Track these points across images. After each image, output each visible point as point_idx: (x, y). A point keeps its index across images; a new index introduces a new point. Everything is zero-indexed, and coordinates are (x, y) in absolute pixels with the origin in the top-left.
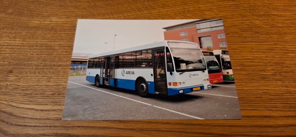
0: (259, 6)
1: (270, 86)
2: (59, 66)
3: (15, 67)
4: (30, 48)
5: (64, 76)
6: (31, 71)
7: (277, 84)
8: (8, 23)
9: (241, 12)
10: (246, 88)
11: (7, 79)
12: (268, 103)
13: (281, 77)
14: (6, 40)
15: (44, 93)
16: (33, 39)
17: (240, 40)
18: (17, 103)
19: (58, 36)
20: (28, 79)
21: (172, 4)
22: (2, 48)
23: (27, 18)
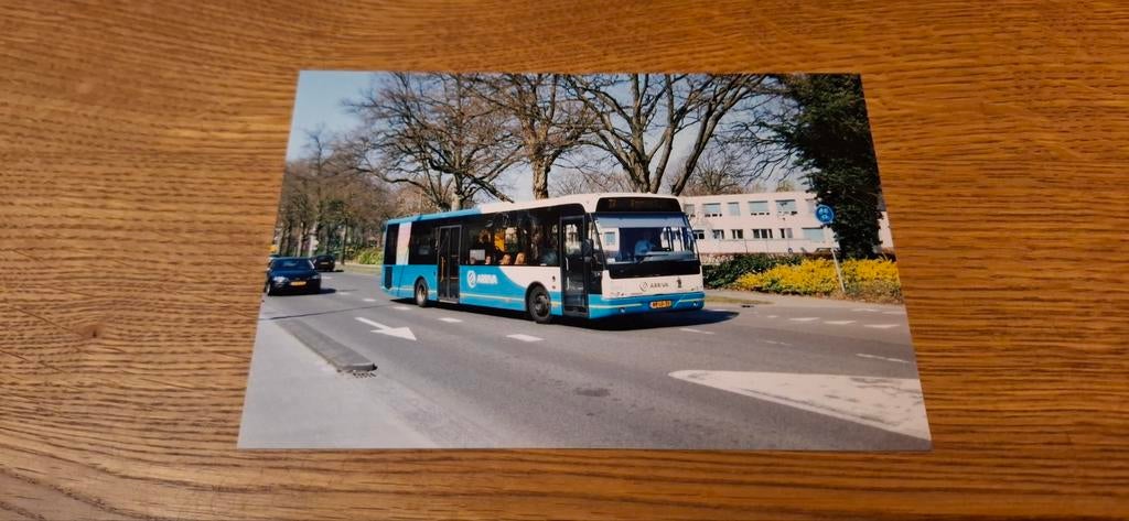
0: (1051, 75)
3: (110, 312)
4: (167, 239)
6: (172, 329)
8: (77, 138)
9: (986, 97)
10: (1011, 406)
11: (79, 364)
12: (1098, 468)
14: (73, 205)
15: (224, 421)
16: (177, 202)
17: (986, 211)
18: (120, 457)
20: (160, 363)
22: (57, 236)
23: (150, 116)
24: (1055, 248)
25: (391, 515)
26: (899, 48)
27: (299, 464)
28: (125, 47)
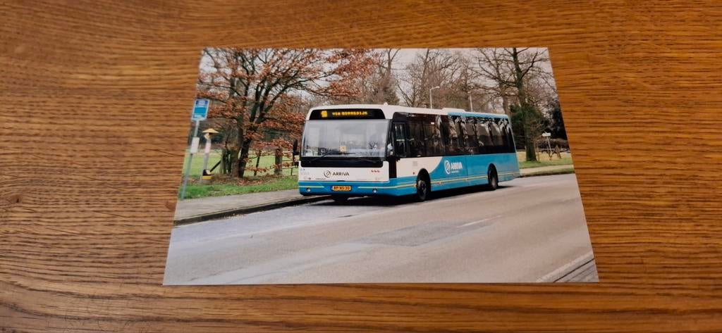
0: (632, 38)
1: (665, 235)
2: (139, 185)
3: (28, 187)
4: (67, 141)
5: (151, 210)
6: (67, 197)
7: (682, 228)
8: (14, 80)
9: (591, 52)
10: (606, 241)
11: (6, 219)
12: (660, 278)
13: (691, 211)
14: (8, 121)
15: (98, 254)
16: (74, 118)
17: (588, 120)
18: (30, 277)
19: (136, 112)
20: (59, 218)
21: (419, 33)
23: (61, 67)
24: (634, 143)
25: (204, 312)
26: (536, 22)
27: (145, 281)
28: (46, 25)
